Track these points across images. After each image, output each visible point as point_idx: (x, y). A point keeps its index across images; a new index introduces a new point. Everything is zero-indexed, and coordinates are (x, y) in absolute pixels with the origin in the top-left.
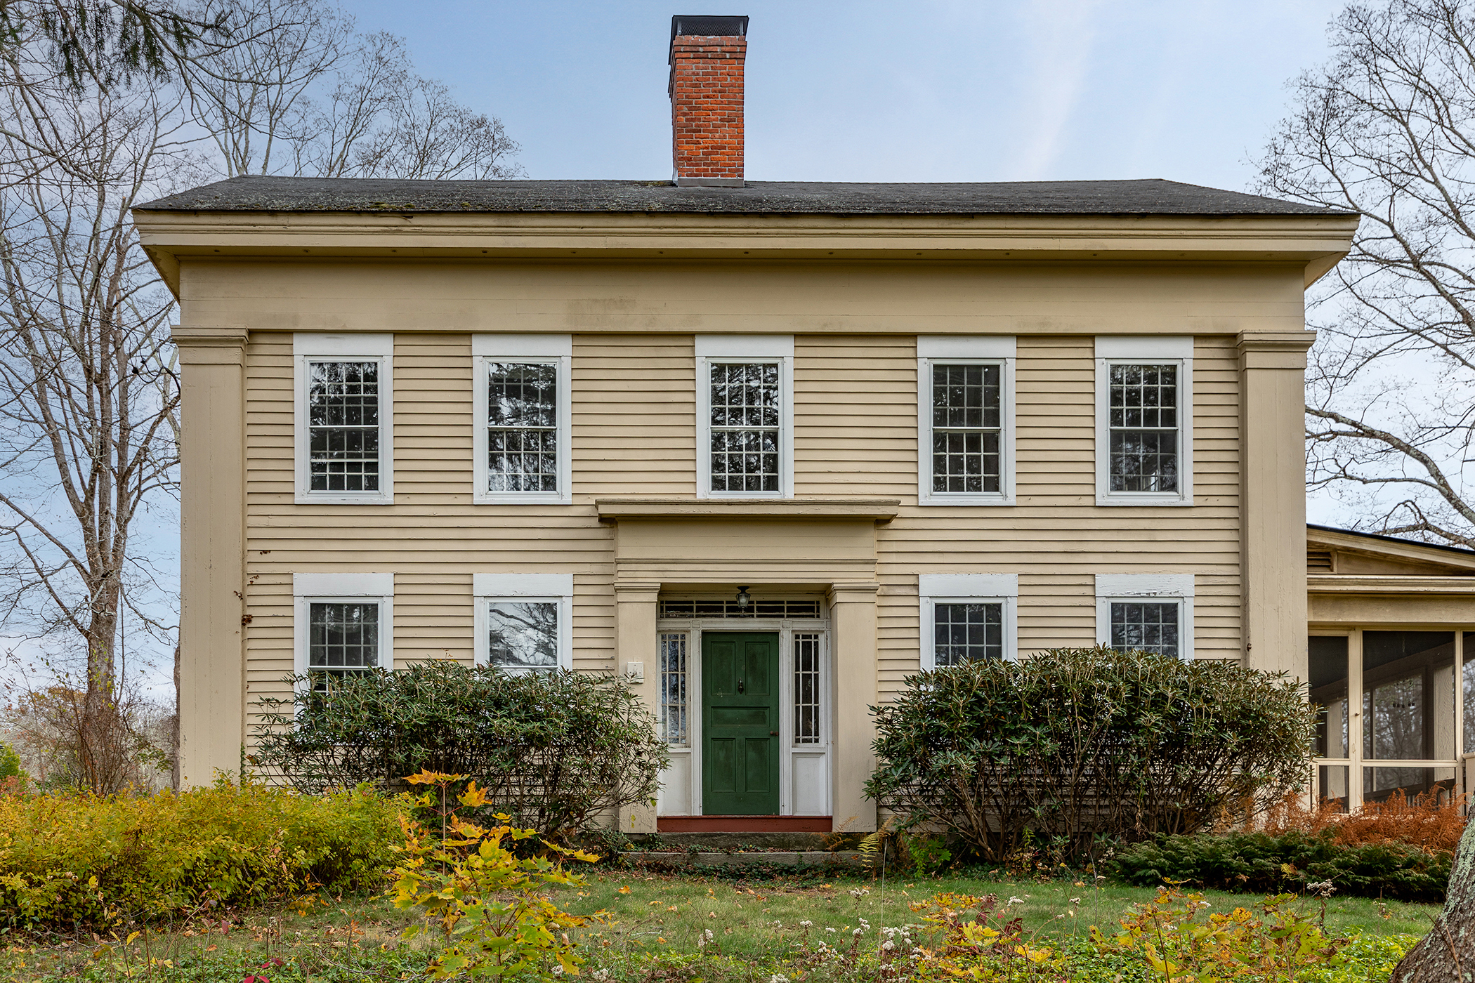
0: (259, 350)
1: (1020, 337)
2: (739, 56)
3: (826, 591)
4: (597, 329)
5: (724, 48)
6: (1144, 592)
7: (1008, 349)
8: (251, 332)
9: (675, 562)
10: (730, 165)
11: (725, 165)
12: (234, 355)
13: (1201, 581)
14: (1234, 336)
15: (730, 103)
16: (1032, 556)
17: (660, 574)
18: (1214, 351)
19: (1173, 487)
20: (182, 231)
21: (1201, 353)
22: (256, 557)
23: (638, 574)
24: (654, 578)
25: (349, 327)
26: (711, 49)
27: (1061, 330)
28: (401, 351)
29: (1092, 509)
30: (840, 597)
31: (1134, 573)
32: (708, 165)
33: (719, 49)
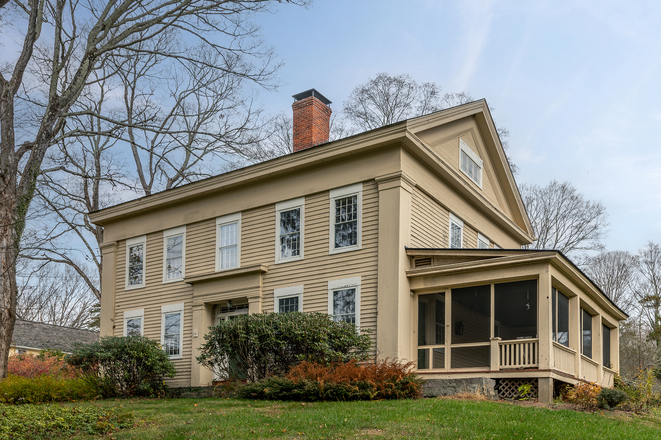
0: (120, 246)
1: (306, 196)
2: (311, 103)
3: (245, 299)
4: (191, 222)
5: (307, 102)
6: (343, 285)
7: (302, 202)
8: (118, 242)
9: (207, 295)
10: (308, 143)
11: (306, 144)
12: (112, 249)
13: (364, 278)
14: (373, 179)
15: (308, 121)
16: (309, 277)
17: (203, 300)
18: (370, 186)
19: (355, 243)
20: (98, 217)
21: (366, 188)
22: (117, 308)
23: (198, 301)
24: (201, 301)
25: (136, 235)
26: (303, 104)
27: (317, 191)
28: (149, 239)
29: (328, 256)
30: (250, 301)
31: (341, 279)
32: (301, 145)
33: (305, 103)
